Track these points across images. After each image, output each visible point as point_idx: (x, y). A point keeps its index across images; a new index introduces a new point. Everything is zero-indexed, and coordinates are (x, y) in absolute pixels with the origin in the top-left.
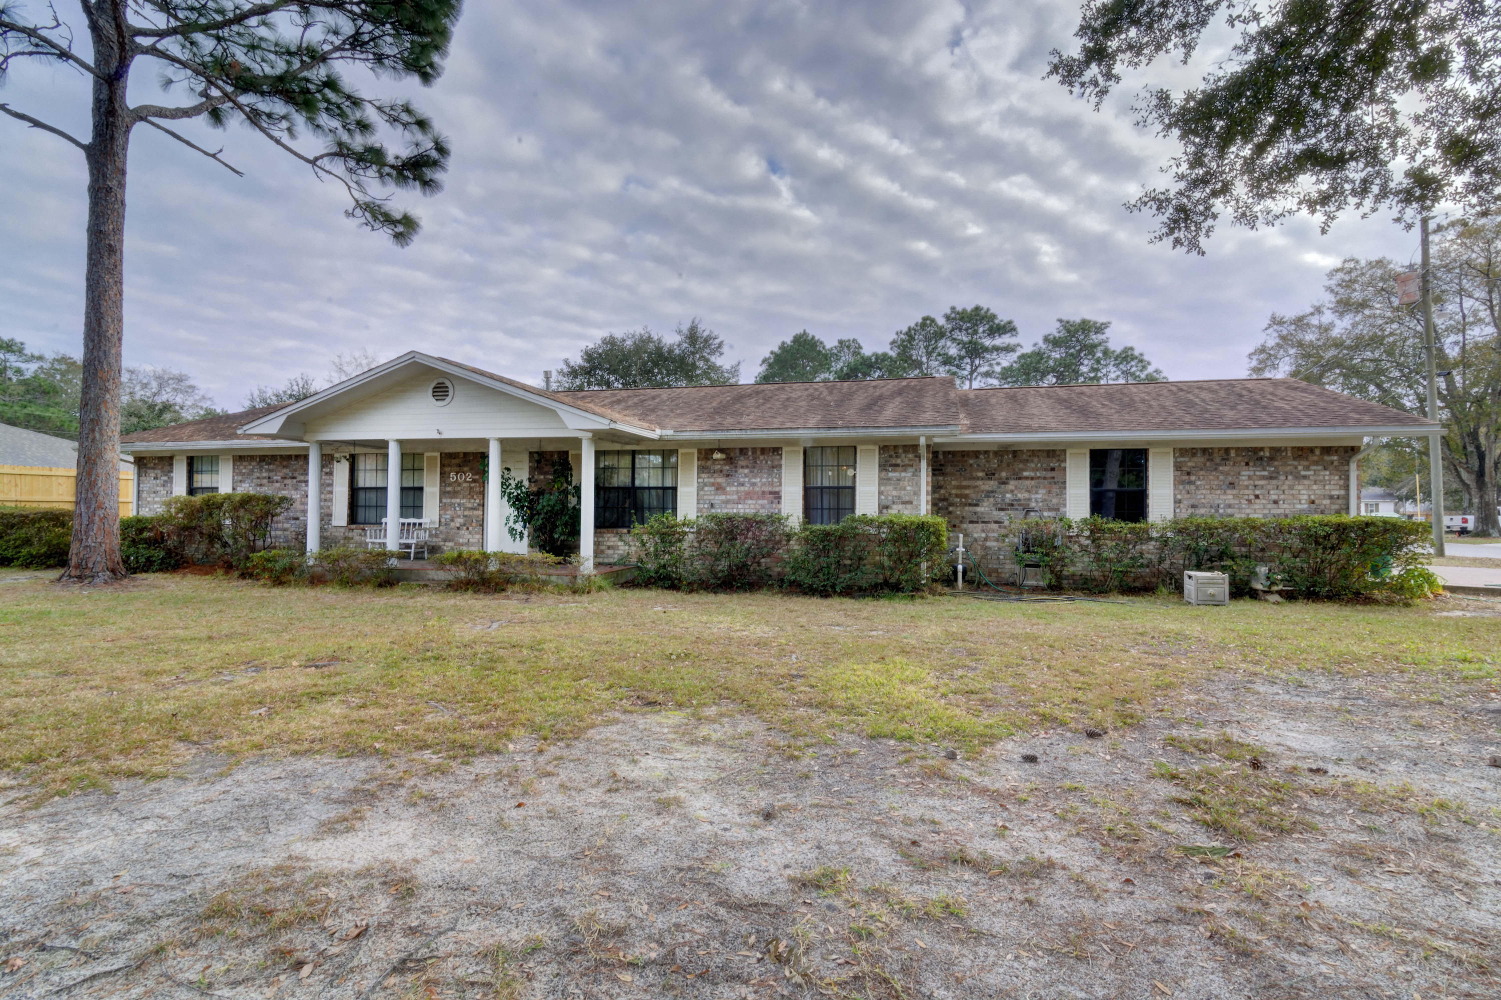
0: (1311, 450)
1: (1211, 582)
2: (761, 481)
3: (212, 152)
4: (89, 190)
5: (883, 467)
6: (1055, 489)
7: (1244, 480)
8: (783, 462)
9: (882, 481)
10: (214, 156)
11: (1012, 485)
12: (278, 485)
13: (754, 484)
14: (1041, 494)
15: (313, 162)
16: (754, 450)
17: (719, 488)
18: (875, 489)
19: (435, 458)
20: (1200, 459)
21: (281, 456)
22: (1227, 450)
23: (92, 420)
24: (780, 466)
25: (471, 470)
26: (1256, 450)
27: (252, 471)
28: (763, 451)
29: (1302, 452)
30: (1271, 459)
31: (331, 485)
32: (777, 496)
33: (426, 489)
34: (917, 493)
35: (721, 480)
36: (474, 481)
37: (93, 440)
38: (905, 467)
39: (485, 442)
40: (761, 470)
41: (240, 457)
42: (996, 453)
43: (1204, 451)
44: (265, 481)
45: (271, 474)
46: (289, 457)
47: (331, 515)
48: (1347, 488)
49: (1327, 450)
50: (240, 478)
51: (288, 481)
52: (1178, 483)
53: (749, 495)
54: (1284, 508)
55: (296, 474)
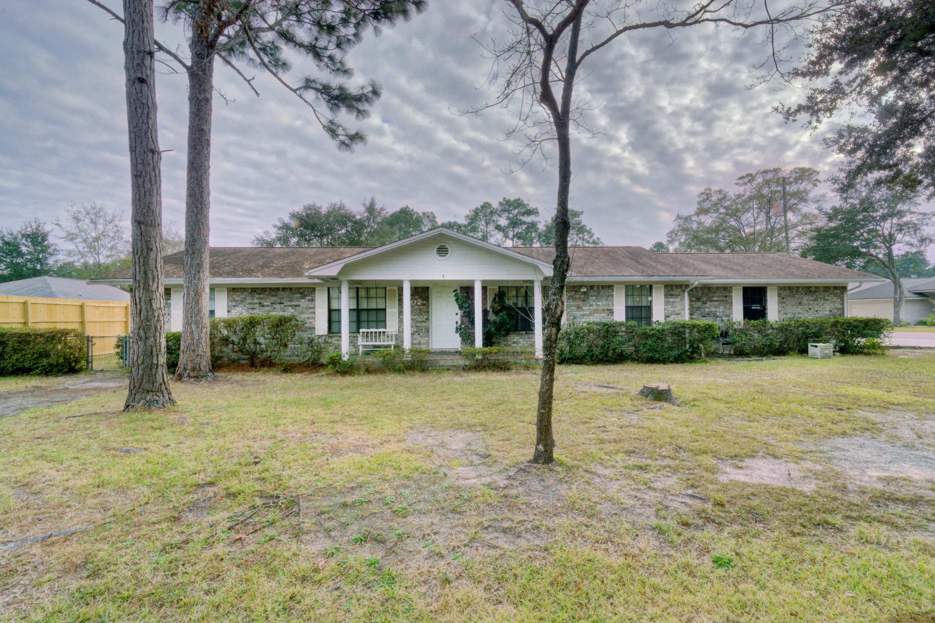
0: (830, 288)
1: (826, 348)
2: (602, 304)
3: (248, 78)
4: (189, 99)
5: (666, 296)
6: (728, 306)
7: (805, 302)
8: (615, 293)
9: (667, 303)
10: (249, 81)
11: (708, 304)
12: (268, 308)
13: (598, 305)
14: (721, 309)
15: (295, 91)
16: (598, 287)
17: (579, 308)
18: (662, 307)
19: (395, 290)
20: (787, 292)
21: (270, 289)
22: (798, 288)
23: (198, 264)
24: (613, 296)
25: (420, 298)
26: (809, 288)
27: (245, 299)
28: (603, 287)
29: (827, 289)
30: (815, 292)
31: (314, 308)
32: (611, 312)
33: (388, 310)
34: (683, 309)
35: (581, 303)
36: (423, 305)
37: (199, 279)
38: (677, 296)
39: (473, 282)
40: (602, 297)
41: (234, 289)
42: (701, 288)
43: (789, 288)
44: (256, 306)
45: (262, 301)
46: (277, 289)
47: (314, 328)
48: (843, 304)
49: (836, 288)
50: (234, 304)
51: (277, 306)
52: (779, 303)
53: (596, 311)
54: (820, 314)
55: (283, 301)
